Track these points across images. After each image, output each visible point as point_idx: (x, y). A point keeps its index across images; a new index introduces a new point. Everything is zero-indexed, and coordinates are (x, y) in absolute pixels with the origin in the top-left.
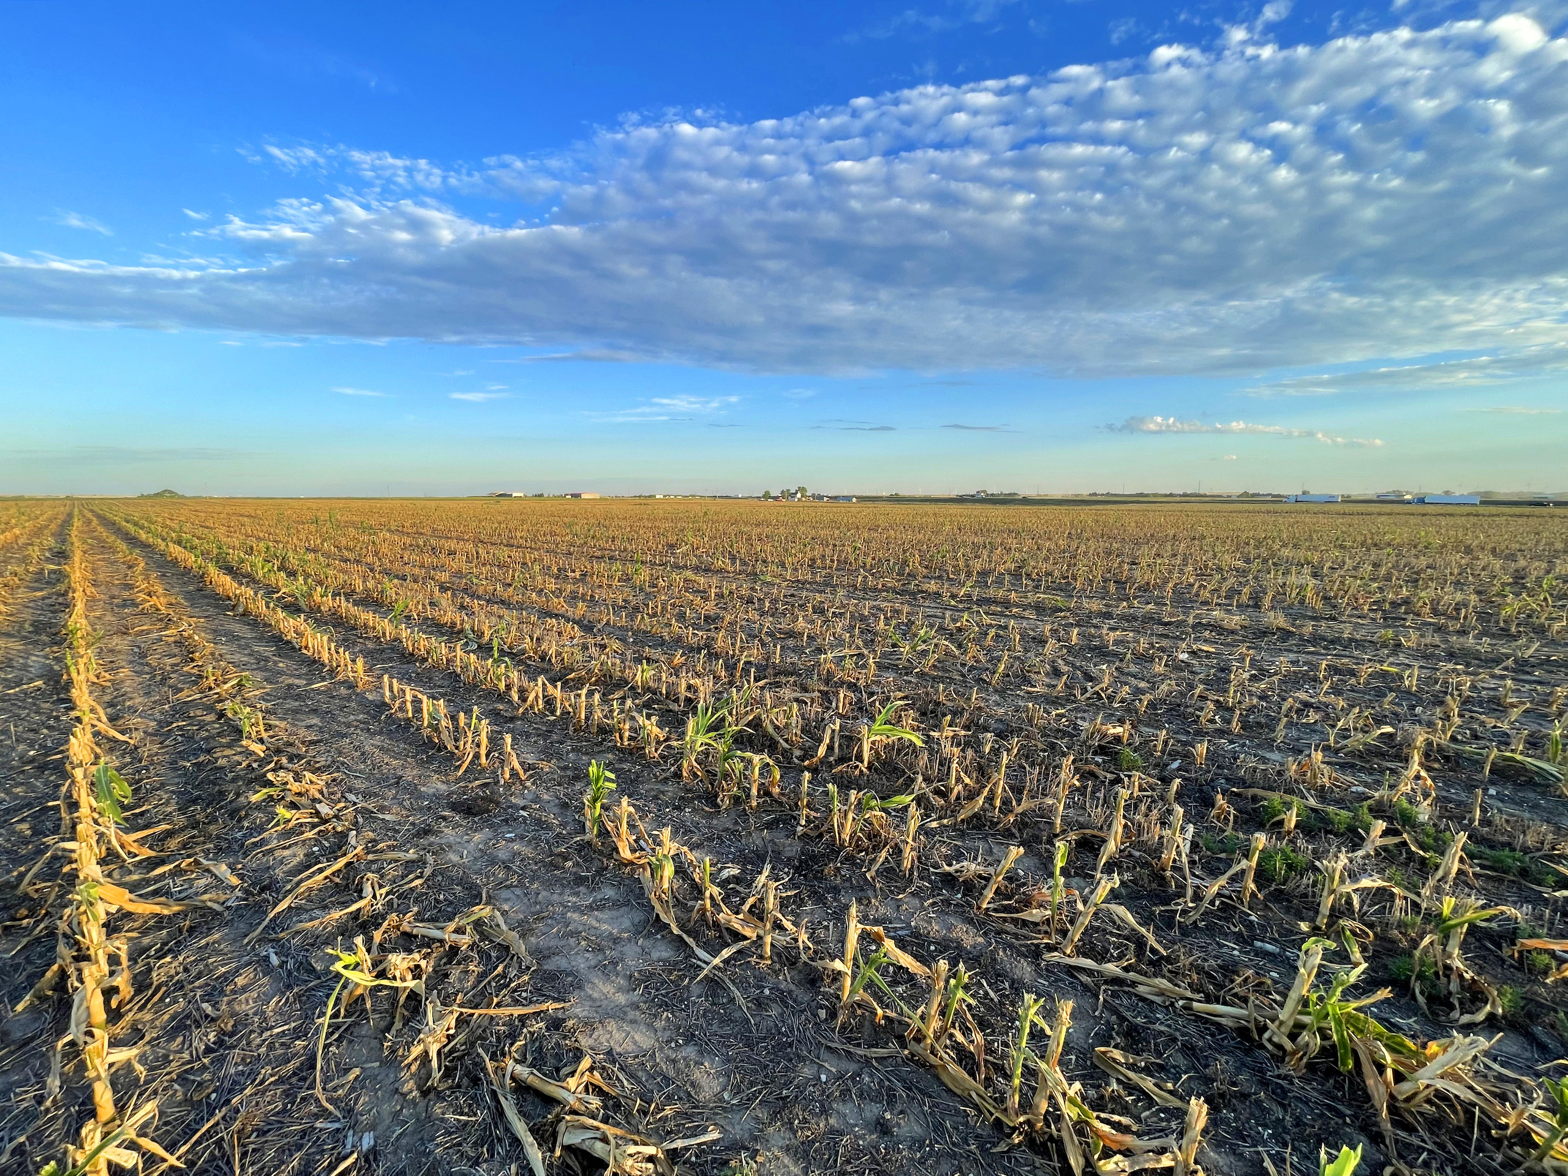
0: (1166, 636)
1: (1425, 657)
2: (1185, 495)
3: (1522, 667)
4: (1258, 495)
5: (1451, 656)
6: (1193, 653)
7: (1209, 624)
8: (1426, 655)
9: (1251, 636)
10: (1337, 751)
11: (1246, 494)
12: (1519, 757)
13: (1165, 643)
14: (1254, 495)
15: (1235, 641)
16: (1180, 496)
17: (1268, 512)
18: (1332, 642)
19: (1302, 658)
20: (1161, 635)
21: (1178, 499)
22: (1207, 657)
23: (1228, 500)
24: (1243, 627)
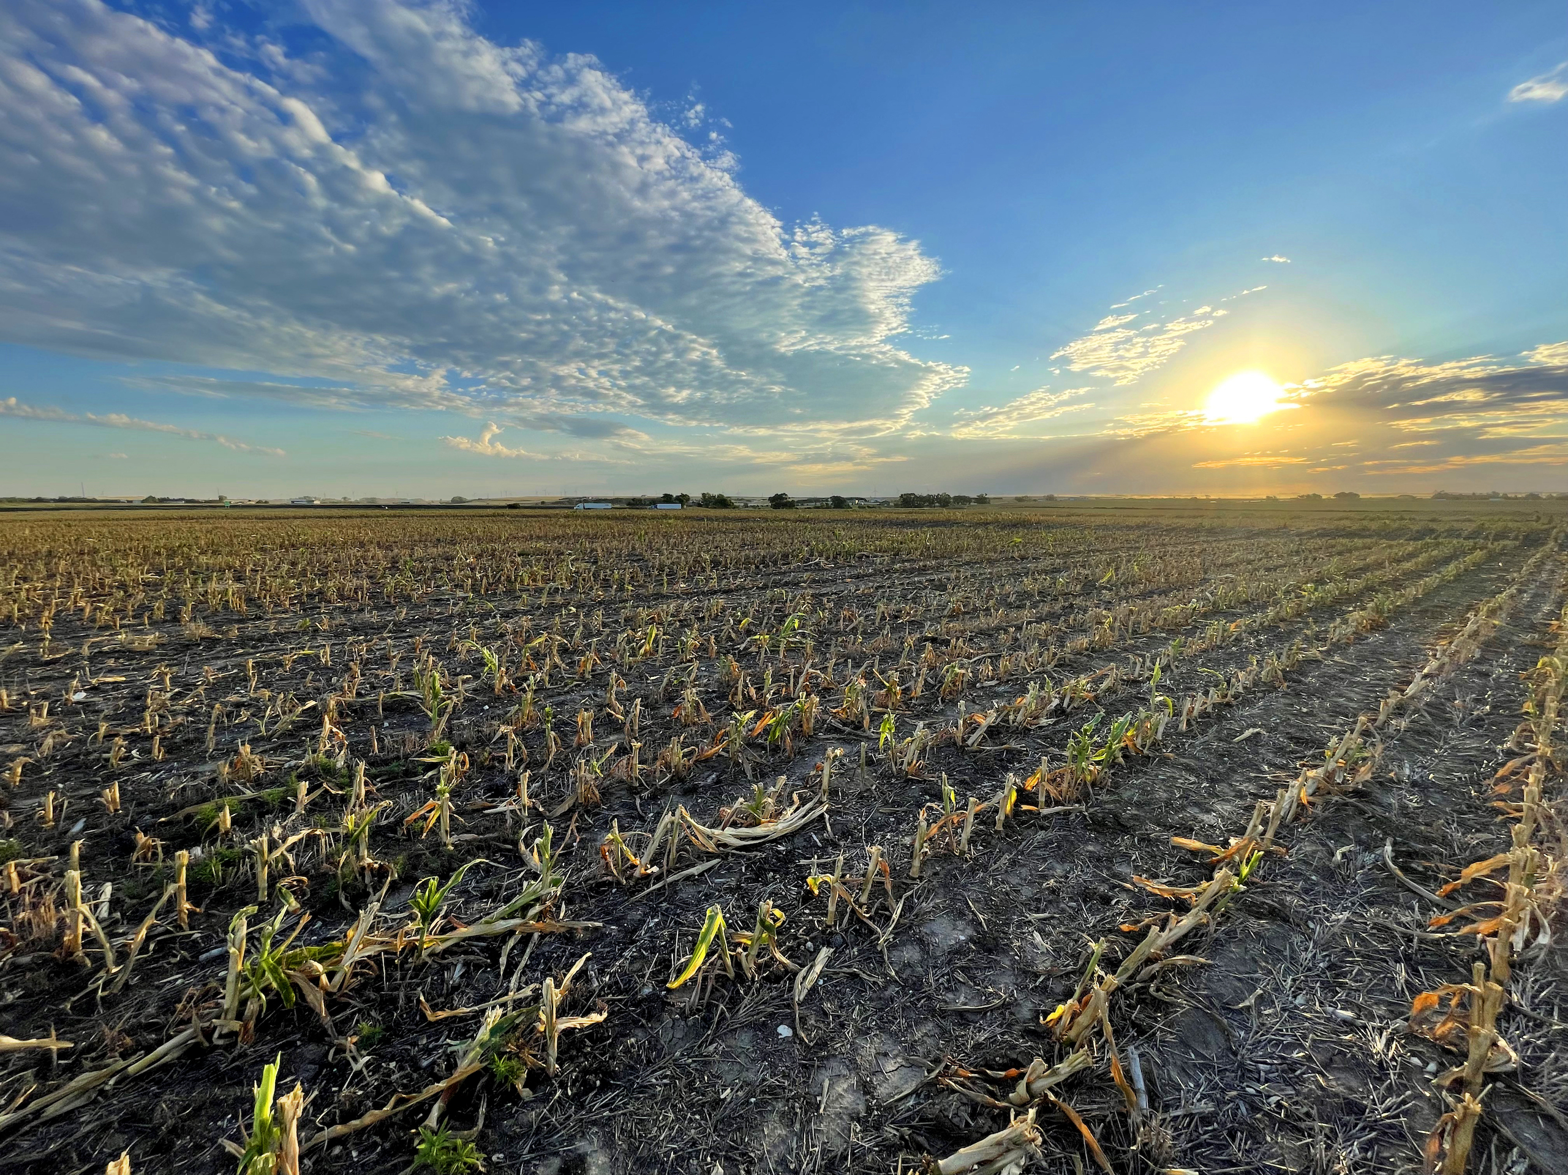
0: (49, 679)
1: (337, 636)
2: (62, 500)
3: (399, 629)
4: (167, 500)
5: (355, 630)
6: (94, 690)
7: (113, 651)
8: (338, 634)
9: (171, 653)
10: (269, 738)
11: (151, 499)
12: (399, 693)
13: (47, 687)
14: (162, 500)
15: (151, 662)
16: (55, 501)
17: (182, 518)
18: (260, 640)
19: (230, 662)
20: (42, 679)
21: (53, 505)
22: (114, 689)
23: (130, 506)
24: (161, 645)
